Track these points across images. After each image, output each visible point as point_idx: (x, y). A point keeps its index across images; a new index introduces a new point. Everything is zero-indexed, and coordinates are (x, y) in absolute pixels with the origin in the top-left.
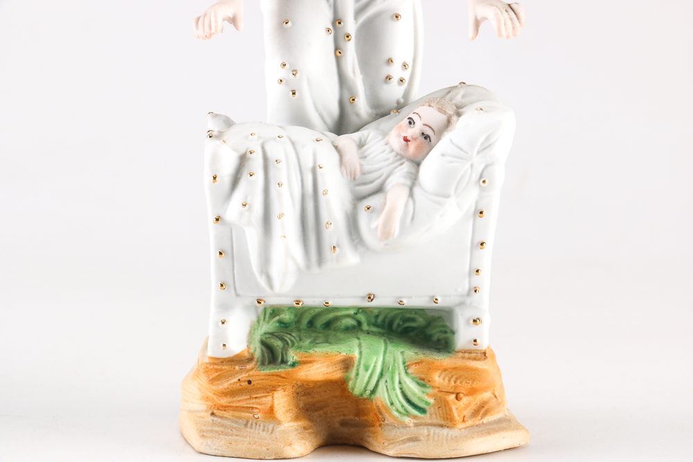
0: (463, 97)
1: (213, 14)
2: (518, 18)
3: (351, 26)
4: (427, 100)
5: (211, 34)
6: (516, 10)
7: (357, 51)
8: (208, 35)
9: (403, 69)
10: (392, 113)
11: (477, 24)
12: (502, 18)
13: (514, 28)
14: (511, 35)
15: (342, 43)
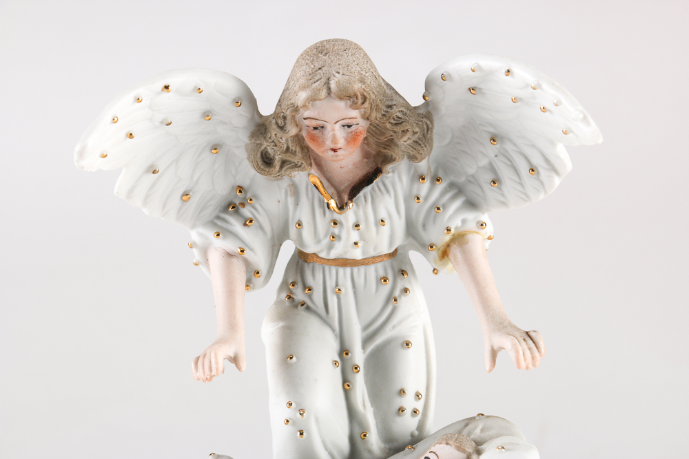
0: (482, 430)
1: (213, 355)
2: (537, 348)
3: (359, 356)
4: (445, 437)
5: (212, 377)
6: (534, 338)
7: (366, 382)
8: (208, 377)
9: (416, 400)
10: (407, 449)
11: (494, 354)
12: (520, 349)
13: (533, 358)
14: (530, 366)
15: (350, 376)
